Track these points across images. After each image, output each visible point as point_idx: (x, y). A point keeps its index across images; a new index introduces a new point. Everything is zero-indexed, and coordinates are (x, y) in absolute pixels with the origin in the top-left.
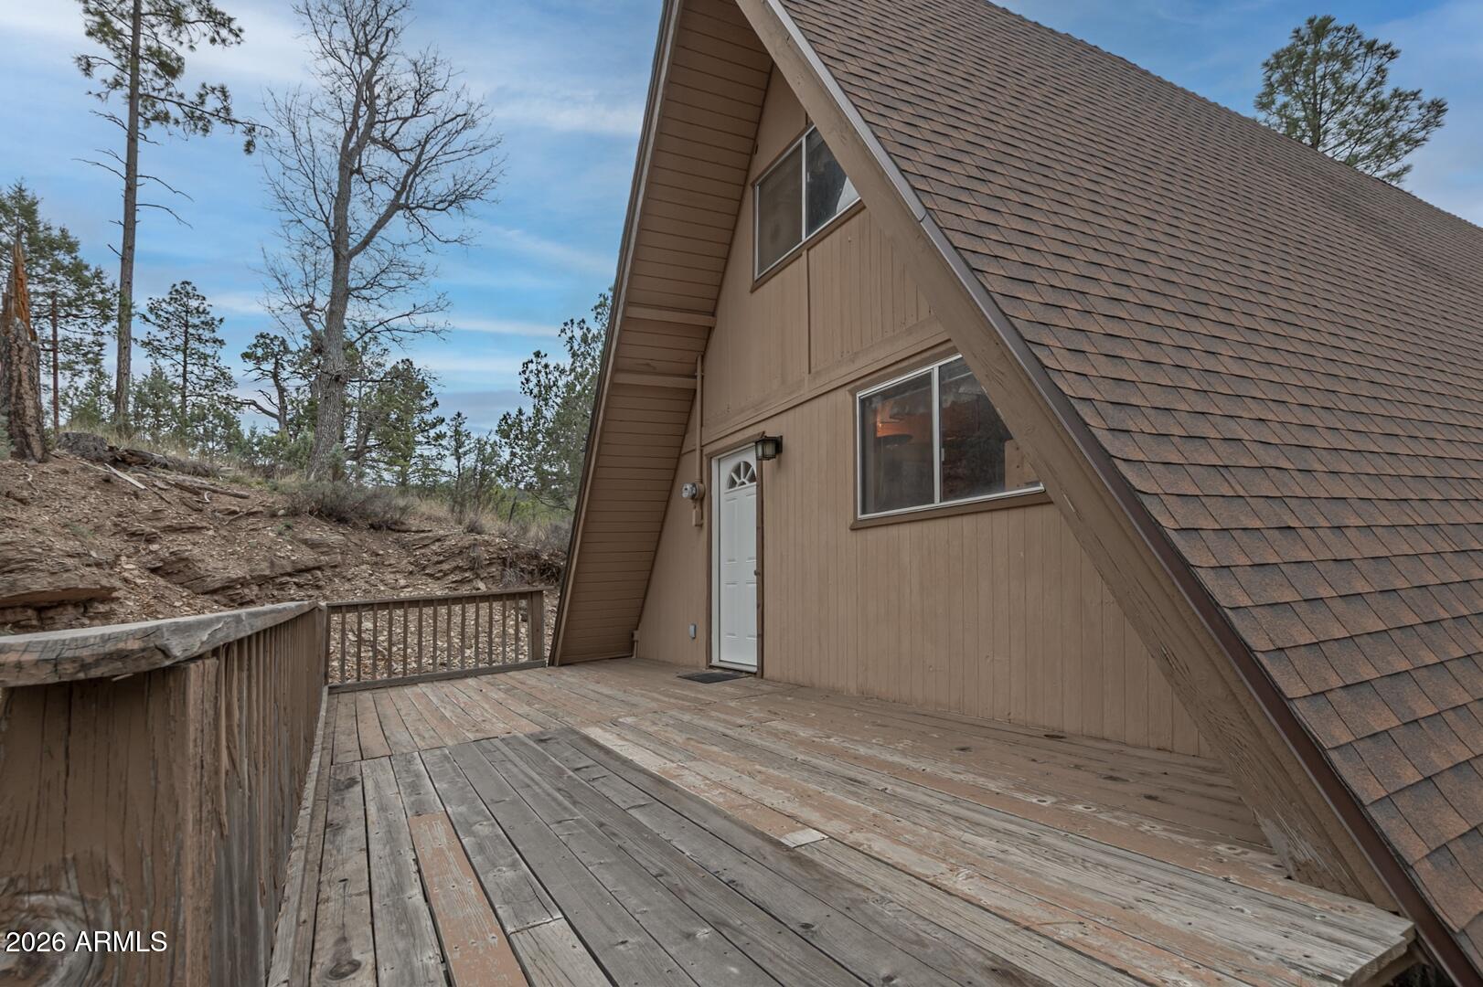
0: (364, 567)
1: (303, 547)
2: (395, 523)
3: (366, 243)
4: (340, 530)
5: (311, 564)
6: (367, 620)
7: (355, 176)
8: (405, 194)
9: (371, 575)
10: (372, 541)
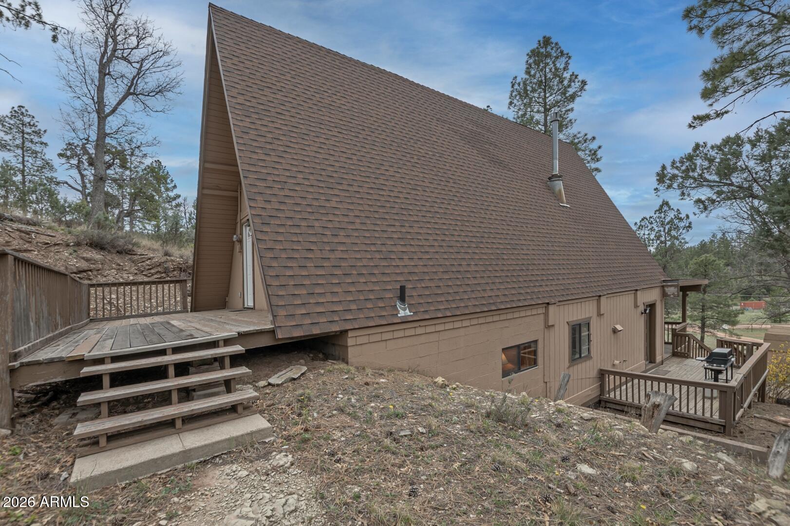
0: (113, 271)
1: (82, 261)
2: (130, 251)
3: (113, 111)
4: (102, 253)
5: (86, 268)
6: (114, 294)
7: (107, 76)
8: (133, 87)
9: (116, 274)
10: (118, 259)
